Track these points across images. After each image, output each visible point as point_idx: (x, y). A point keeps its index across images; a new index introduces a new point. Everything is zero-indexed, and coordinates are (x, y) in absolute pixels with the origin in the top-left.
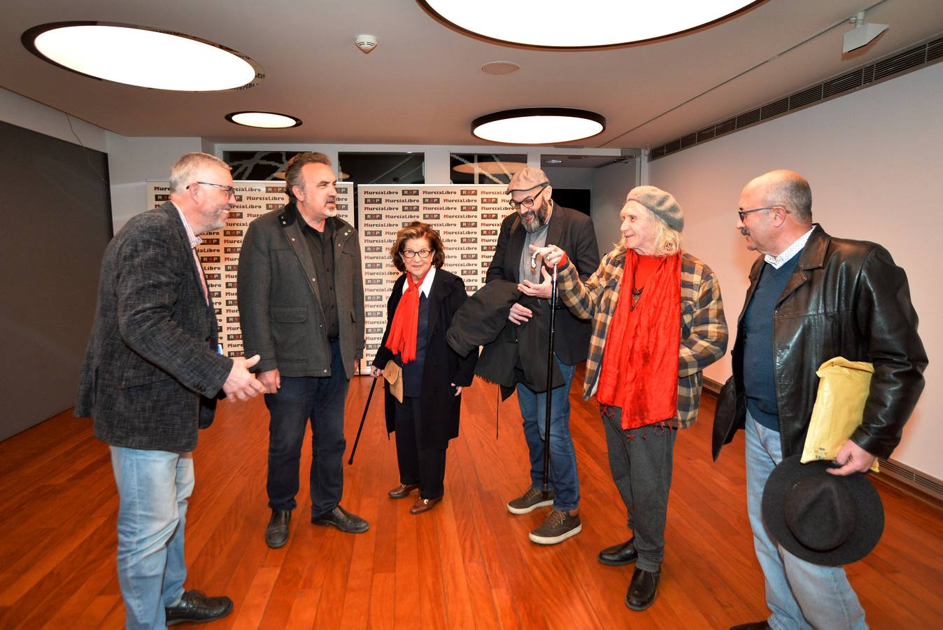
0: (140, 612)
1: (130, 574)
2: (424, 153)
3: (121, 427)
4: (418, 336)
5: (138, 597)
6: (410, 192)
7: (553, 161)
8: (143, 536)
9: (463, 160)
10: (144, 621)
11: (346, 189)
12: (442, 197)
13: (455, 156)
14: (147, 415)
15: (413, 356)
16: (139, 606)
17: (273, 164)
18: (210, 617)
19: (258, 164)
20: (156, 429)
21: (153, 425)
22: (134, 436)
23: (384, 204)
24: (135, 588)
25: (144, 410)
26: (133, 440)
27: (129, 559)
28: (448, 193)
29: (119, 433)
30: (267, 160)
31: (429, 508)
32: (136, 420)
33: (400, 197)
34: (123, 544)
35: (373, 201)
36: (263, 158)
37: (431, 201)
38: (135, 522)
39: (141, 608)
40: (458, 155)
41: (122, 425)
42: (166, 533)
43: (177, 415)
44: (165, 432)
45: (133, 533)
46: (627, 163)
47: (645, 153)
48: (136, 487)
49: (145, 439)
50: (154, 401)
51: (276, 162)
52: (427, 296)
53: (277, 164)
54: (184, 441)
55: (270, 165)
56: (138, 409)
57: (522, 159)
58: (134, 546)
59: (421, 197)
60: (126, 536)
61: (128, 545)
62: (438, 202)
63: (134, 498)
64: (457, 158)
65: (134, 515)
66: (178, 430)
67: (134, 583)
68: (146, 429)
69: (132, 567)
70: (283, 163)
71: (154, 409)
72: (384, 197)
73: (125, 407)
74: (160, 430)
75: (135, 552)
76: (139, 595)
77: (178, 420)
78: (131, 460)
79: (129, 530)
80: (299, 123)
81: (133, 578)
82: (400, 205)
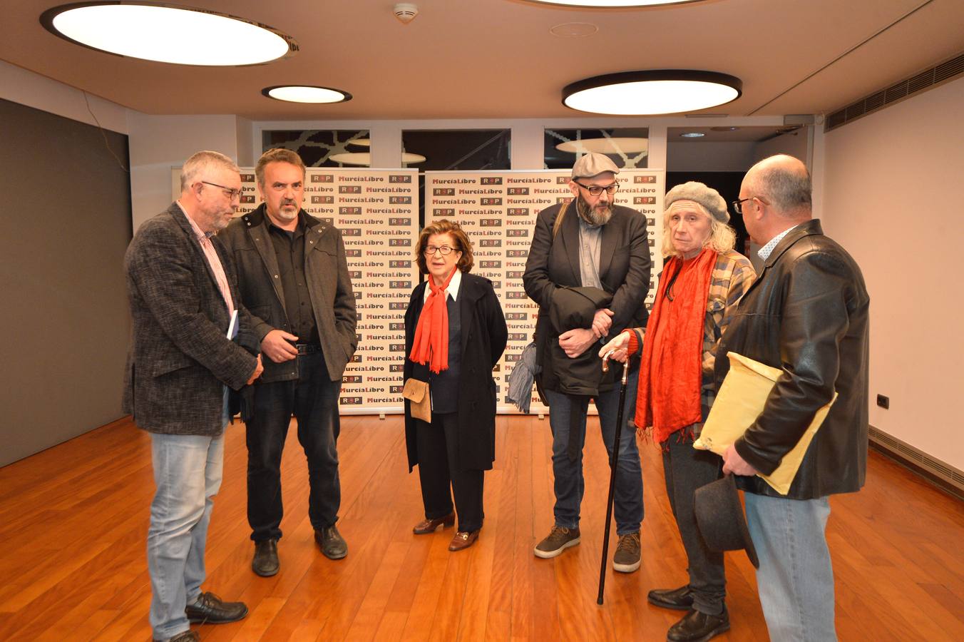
0: (163, 591)
1: (157, 552)
2: (510, 130)
3: (156, 416)
4: (449, 344)
5: (162, 578)
6: (491, 181)
7: (693, 135)
8: (171, 519)
9: (561, 138)
10: (164, 601)
11: (410, 177)
12: (532, 187)
13: (550, 133)
14: (178, 402)
15: (445, 364)
16: (162, 586)
17: (322, 146)
18: (225, 619)
19: (304, 146)
20: (188, 414)
21: (184, 410)
22: (169, 422)
23: (457, 196)
24: (160, 567)
25: (175, 397)
26: (169, 426)
27: (157, 538)
28: (540, 181)
29: (155, 422)
30: (315, 142)
31: (469, 545)
32: (169, 407)
33: (478, 186)
34: (153, 525)
35: (444, 192)
36: (309, 139)
37: (518, 191)
38: (166, 506)
39: (164, 588)
40: (555, 131)
41: (158, 413)
42: (191, 520)
43: (205, 401)
44: (196, 417)
45: (163, 515)
46: (796, 134)
47: (820, 120)
48: (167, 472)
49: (179, 425)
50: (183, 388)
51: (326, 143)
52: (455, 299)
53: (327, 146)
54: (214, 425)
55: (319, 147)
56: (170, 397)
57: (641, 133)
58: (162, 527)
59: (505, 186)
60: (157, 517)
61: (157, 525)
62: (527, 193)
63: (165, 482)
64: (554, 135)
65: (165, 499)
66: (208, 415)
67: (159, 562)
68: (179, 415)
69: (159, 546)
70: (334, 145)
71: (183, 395)
72: (457, 187)
73: (158, 396)
74: (192, 416)
75: (162, 532)
76: (163, 575)
77: (206, 406)
78: (165, 446)
79: (160, 511)
80: (348, 97)
81: (160, 557)
82: (478, 198)
